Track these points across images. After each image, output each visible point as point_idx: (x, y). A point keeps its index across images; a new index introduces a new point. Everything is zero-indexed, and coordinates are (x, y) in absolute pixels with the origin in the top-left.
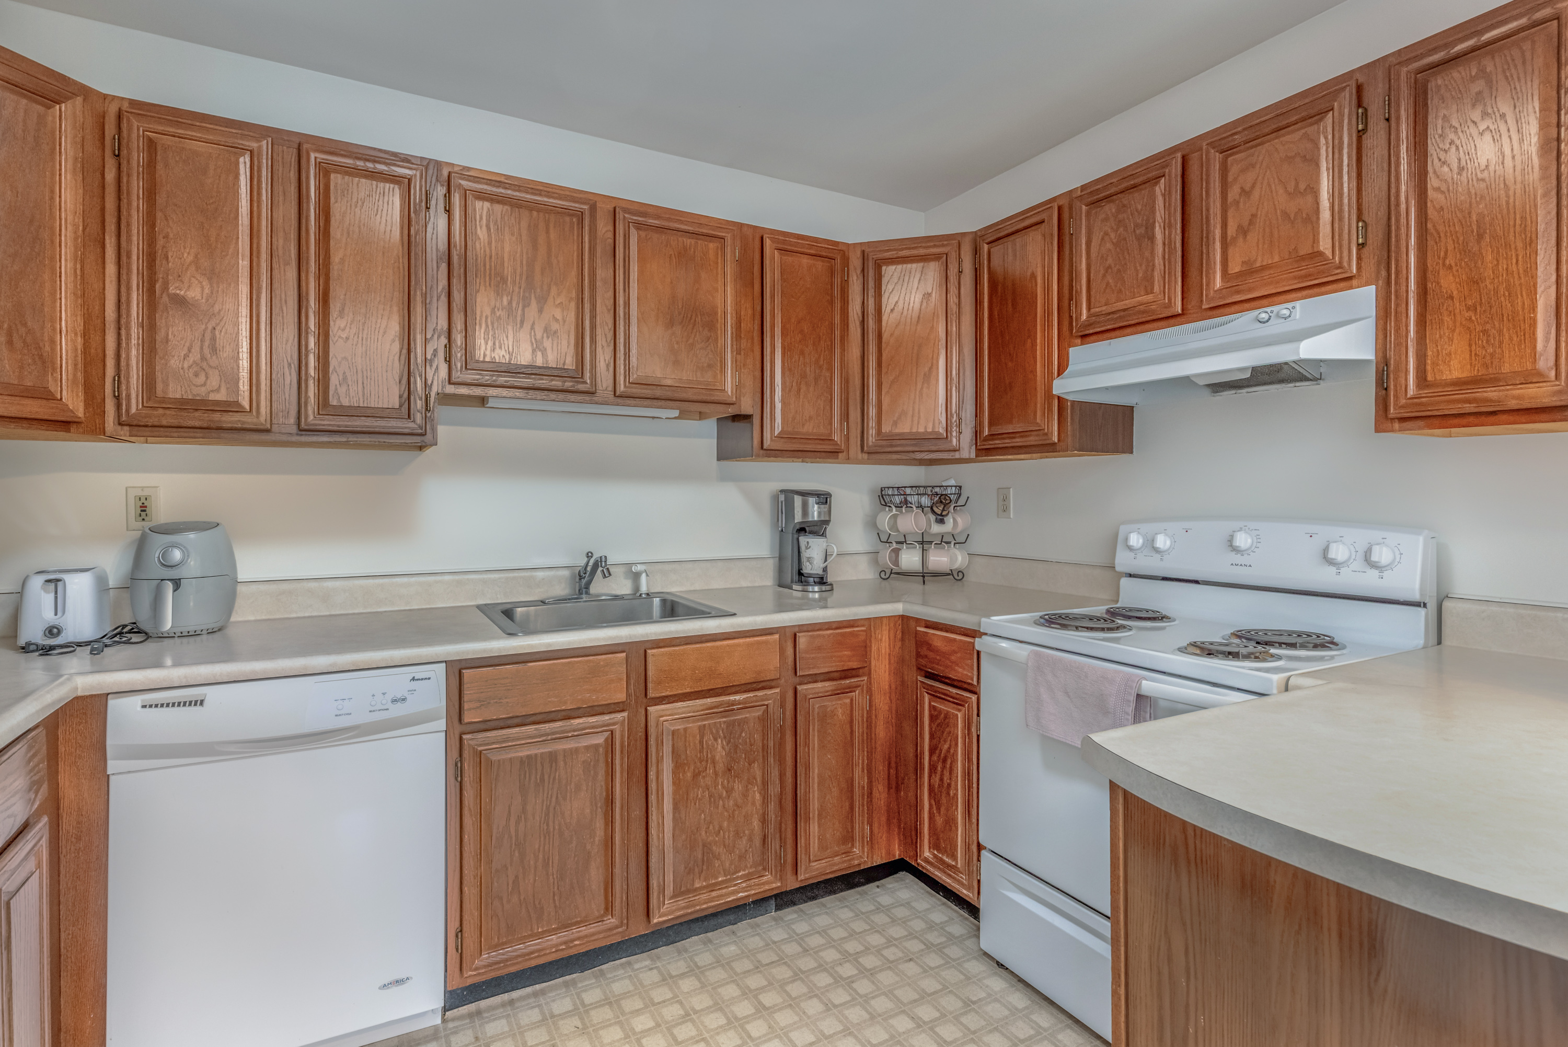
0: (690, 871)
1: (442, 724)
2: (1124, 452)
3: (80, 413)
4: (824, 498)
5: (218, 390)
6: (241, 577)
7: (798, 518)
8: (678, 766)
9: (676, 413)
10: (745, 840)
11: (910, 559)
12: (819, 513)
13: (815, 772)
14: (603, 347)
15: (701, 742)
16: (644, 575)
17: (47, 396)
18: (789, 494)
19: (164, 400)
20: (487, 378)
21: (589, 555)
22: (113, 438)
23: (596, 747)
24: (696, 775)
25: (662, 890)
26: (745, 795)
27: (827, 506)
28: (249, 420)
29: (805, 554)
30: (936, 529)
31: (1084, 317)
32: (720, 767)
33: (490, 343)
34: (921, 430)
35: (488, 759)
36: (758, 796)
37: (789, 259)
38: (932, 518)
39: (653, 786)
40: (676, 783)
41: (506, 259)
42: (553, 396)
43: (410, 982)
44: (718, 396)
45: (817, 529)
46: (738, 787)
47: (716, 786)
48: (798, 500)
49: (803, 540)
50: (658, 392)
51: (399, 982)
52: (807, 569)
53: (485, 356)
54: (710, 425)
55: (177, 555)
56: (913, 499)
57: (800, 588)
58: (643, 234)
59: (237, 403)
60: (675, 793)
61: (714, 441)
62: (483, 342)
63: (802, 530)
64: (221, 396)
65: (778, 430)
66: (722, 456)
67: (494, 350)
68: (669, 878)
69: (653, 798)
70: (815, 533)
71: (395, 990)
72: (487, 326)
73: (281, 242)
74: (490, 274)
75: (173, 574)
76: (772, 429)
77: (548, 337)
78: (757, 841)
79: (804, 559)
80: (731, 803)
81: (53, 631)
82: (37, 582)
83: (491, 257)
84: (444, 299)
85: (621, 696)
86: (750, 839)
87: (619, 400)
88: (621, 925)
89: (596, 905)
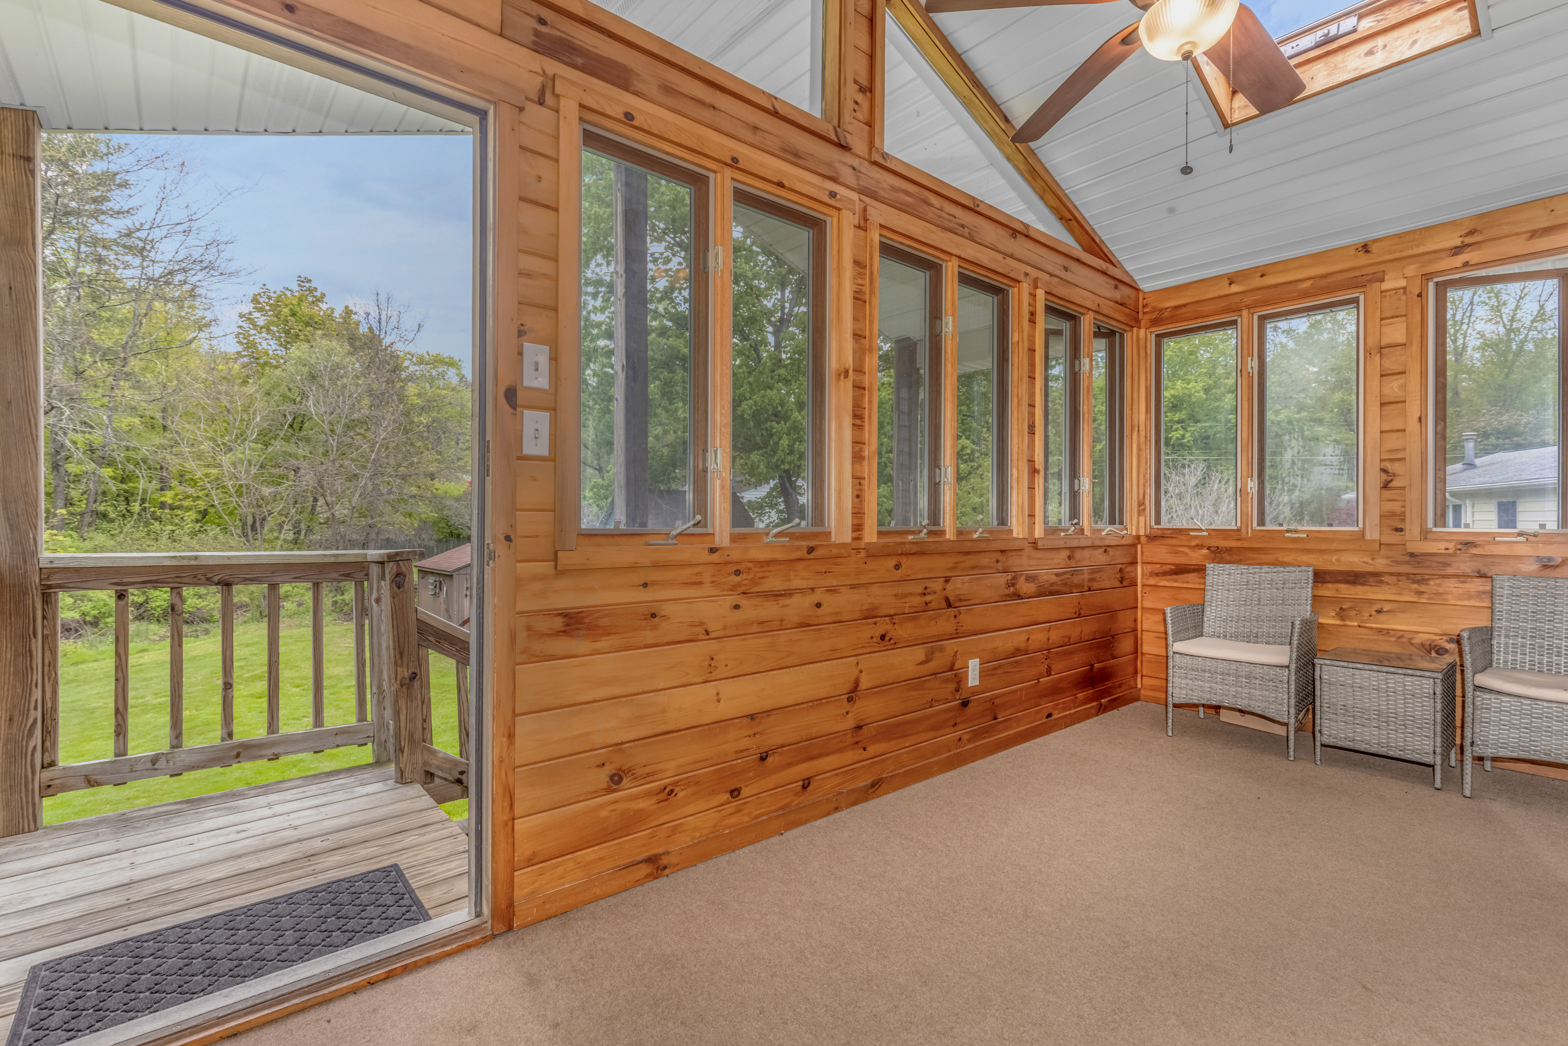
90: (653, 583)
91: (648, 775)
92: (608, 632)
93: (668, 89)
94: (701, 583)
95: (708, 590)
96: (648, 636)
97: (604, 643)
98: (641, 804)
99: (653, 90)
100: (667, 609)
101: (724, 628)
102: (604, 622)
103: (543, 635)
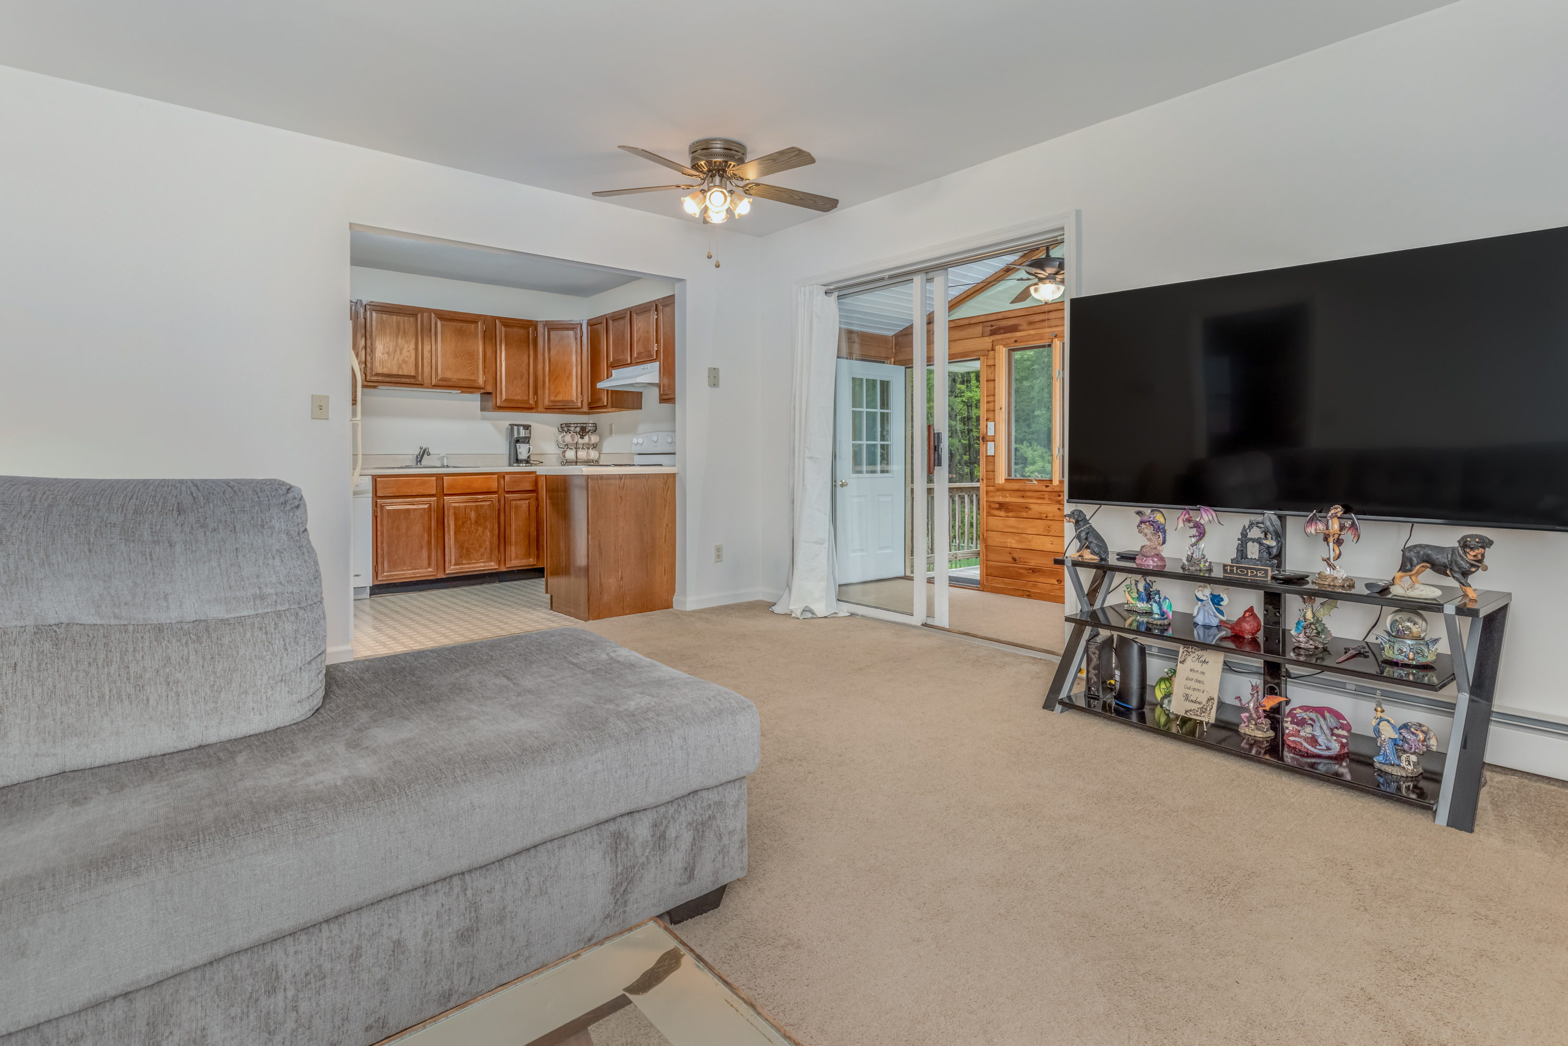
0: (461, 557)
1: (370, 495)
2: (637, 409)
4: (527, 427)
7: (516, 436)
8: (456, 519)
9: (460, 392)
10: (483, 549)
11: (570, 454)
12: (525, 434)
13: (513, 527)
14: (426, 366)
15: (465, 511)
16: (445, 458)
18: (512, 425)
20: (379, 379)
21: (421, 448)
23: (424, 508)
24: (463, 523)
25: (450, 562)
26: (483, 532)
27: (529, 431)
29: (519, 451)
30: (580, 441)
31: (611, 360)
32: (473, 521)
33: (381, 366)
34: (566, 399)
35: (386, 508)
36: (489, 534)
37: (508, 329)
38: (579, 436)
39: (446, 525)
40: (455, 525)
42: (406, 385)
44: (476, 385)
45: (527, 440)
46: (480, 529)
47: (471, 527)
48: (515, 428)
49: (518, 445)
50: (450, 384)
51: (357, 576)
52: (520, 457)
53: (379, 371)
54: (477, 396)
56: (572, 429)
57: (516, 465)
58: (443, 322)
60: (455, 528)
61: (479, 403)
62: (379, 365)
63: (517, 441)
65: (504, 397)
66: (482, 409)
67: (383, 369)
68: (453, 558)
69: (446, 529)
70: (524, 442)
76: (501, 398)
77: (404, 363)
78: (488, 550)
79: (518, 453)
80: (477, 535)
84: (364, 350)
85: (434, 492)
86: (486, 549)
87: (433, 387)
88: (434, 572)
89: (425, 563)
90: (1027, 497)
91: (1025, 562)
92: (1011, 511)
93: (1030, 323)
94: (1044, 498)
95: (1047, 501)
96: (1024, 514)
97: (1010, 514)
98: (1022, 571)
99: (1025, 326)
100: (1032, 506)
101: (1054, 516)
102: (1010, 507)
103: (993, 509)
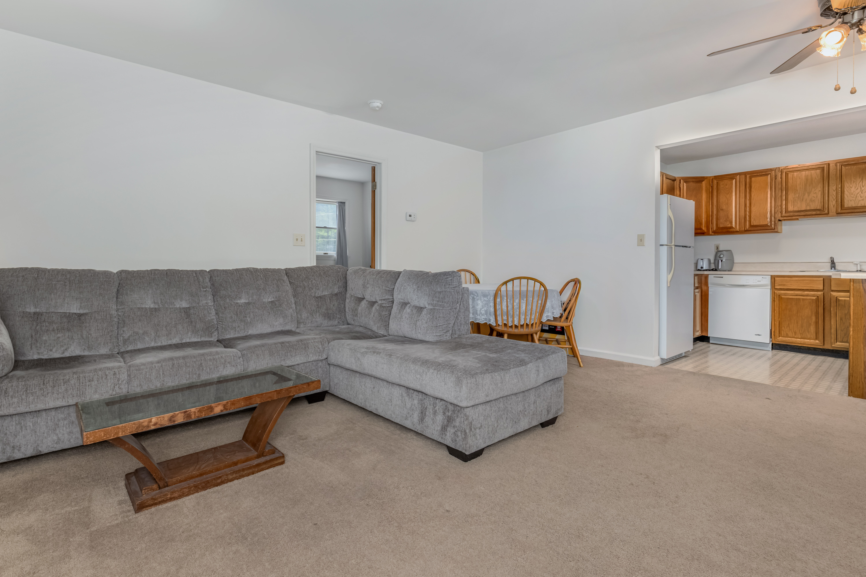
1: (769, 287)
3: (706, 231)
5: (728, 225)
6: (735, 262)
14: (832, 201)
17: (701, 229)
19: (720, 228)
20: (791, 214)
22: (711, 235)
23: (813, 299)
25: (836, 339)
28: (734, 230)
33: (792, 206)
35: (781, 297)
39: (832, 312)
40: (841, 313)
41: (798, 186)
42: (814, 216)
43: (761, 336)
51: (759, 335)
53: (791, 209)
55: (722, 256)
59: (733, 227)
60: (841, 315)
62: (790, 206)
64: (729, 226)
67: (794, 208)
68: (839, 337)
69: (832, 315)
71: (758, 336)
72: (792, 202)
73: (741, 194)
74: (793, 189)
75: (721, 259)
77: (811, 202)
81: (702, 268)
82: (700, 260)
83: (793, 186)
84: (780, 198)
85: (822, 288)
87: (838, 215)
88: (821, 343)
89: (813, 336)
